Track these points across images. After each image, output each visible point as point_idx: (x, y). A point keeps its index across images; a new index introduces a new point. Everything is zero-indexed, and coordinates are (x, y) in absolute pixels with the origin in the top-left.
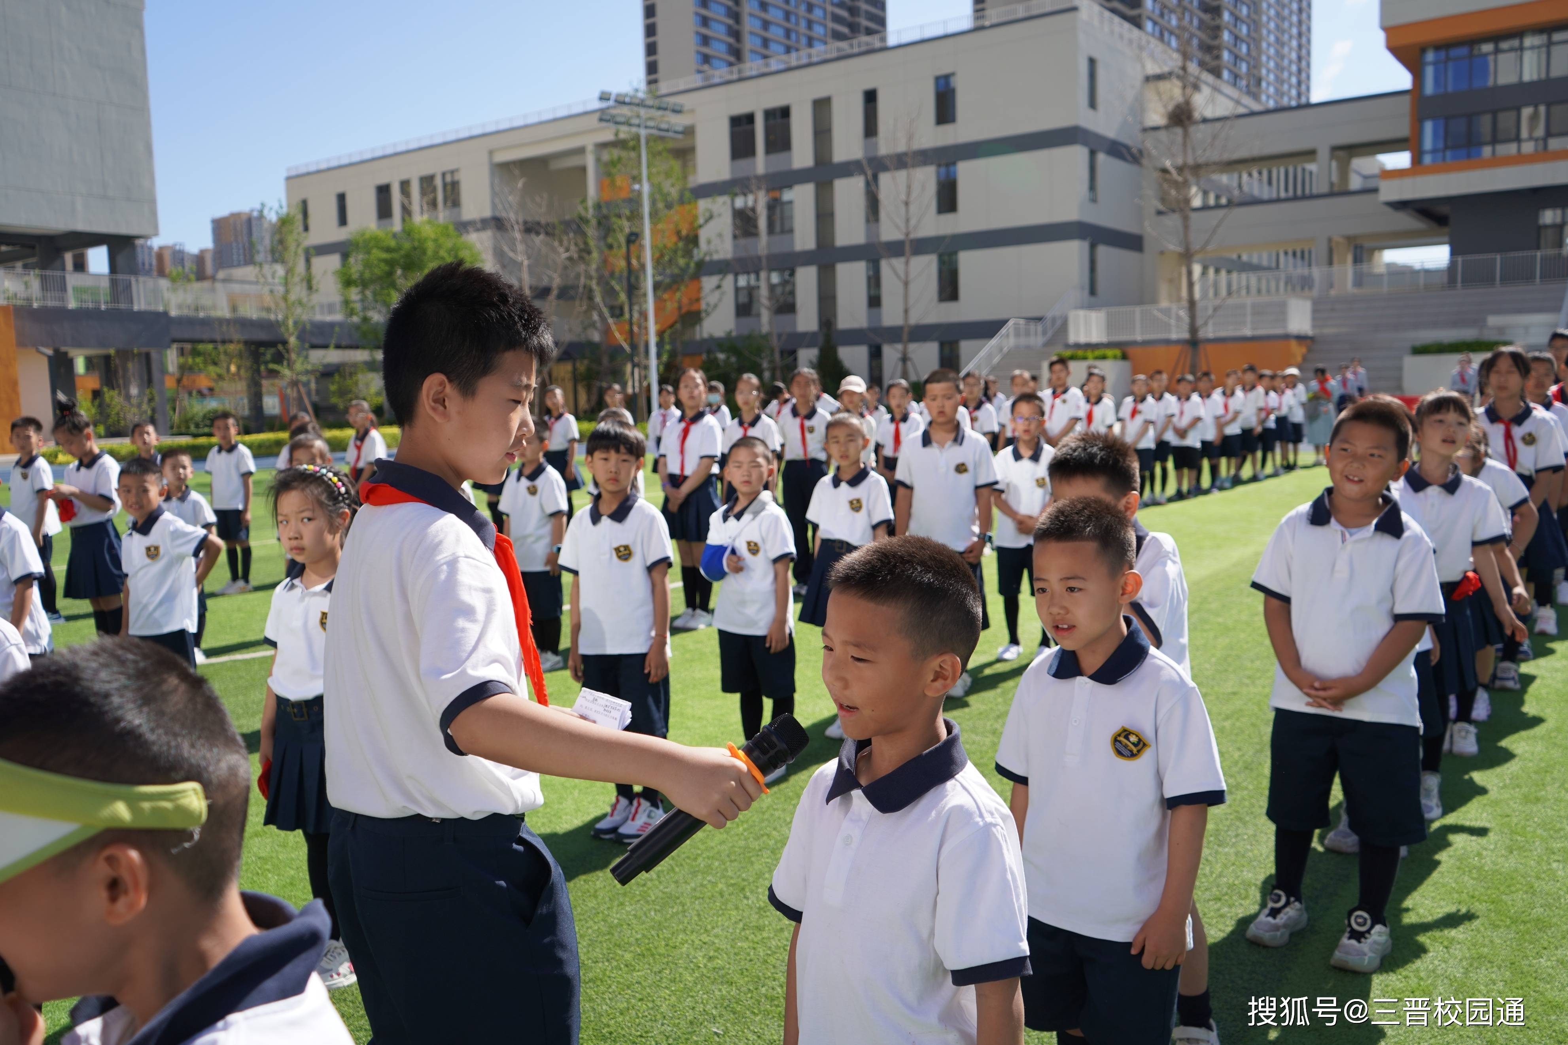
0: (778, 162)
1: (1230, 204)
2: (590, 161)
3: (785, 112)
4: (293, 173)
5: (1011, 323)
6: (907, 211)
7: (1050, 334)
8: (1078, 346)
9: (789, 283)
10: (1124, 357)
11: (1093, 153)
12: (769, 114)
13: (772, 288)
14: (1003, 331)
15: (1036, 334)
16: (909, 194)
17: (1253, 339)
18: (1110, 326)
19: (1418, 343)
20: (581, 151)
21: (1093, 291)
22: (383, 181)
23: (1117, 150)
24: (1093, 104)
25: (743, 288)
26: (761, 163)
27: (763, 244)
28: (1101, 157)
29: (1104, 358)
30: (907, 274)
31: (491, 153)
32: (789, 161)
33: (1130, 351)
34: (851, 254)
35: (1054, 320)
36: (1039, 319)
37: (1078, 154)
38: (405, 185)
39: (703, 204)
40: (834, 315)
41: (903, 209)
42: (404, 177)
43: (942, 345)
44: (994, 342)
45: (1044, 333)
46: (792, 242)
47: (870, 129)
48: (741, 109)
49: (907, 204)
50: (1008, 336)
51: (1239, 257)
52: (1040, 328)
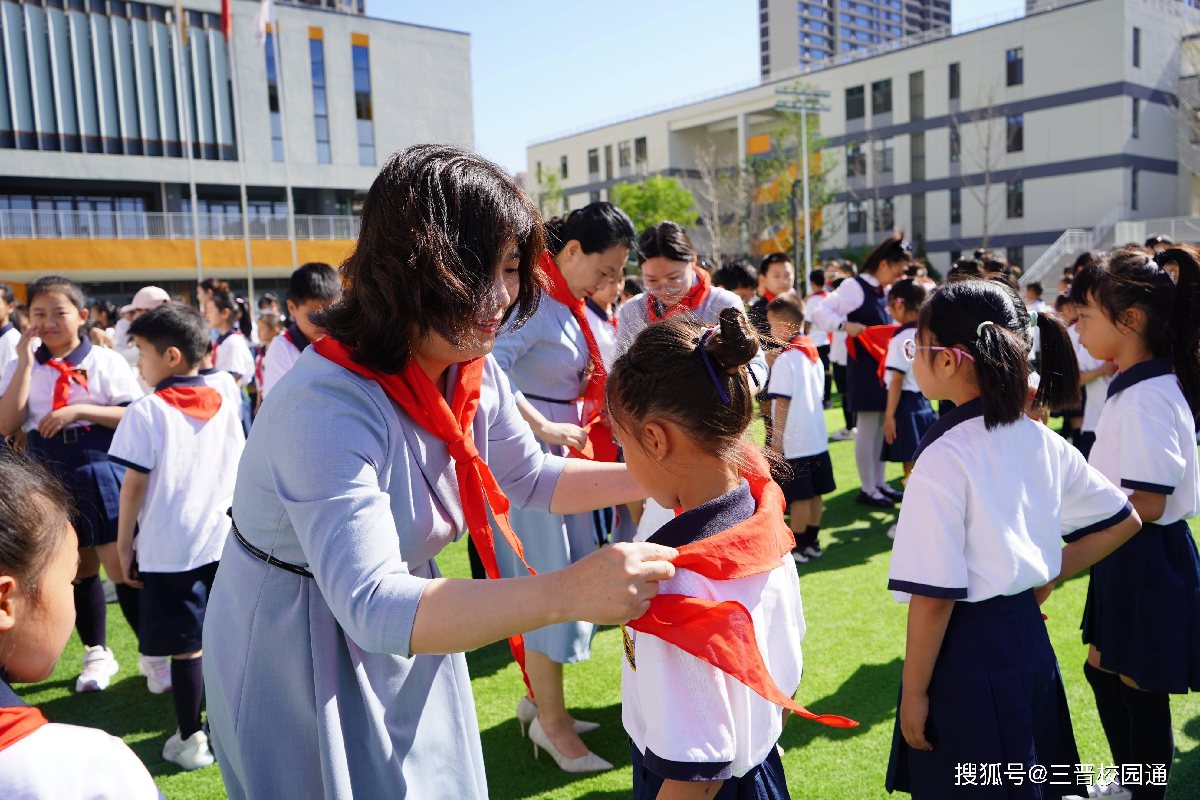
0: (883, 120)
2: (741, 125)
3: (888, 83)
4: (532, 144)
5: (1067, 234)
6: (988, 154)
7: (1098, 239)
9: (888, 208)
11: (1136, 101)
12: (876, 86)
13: (876, 210)
14: (1062, 239)
15: (1087, 240)
16: (989, 142)
20: (734, 118)
21: (1134, 207)
22: (592, 146)
23: (1158, 96)
24: (1136, 63)
25: (854, 213)
26: (868, 121)
28: (1143, 103)
30: (986, 199)
31: (669, 123)
32: (891, 118)
34: (938, 185)
35: (1102, 229)
36: (1089, 229)
37: (1125, 102)
38: (608, 149)
39: (825, 153)
40: (924, 230)
41: (984, 153)
42: (608, 143)
43: (1009, 250)
44: (1054, 247)
45: (1094, 239)
46: (892, 178)
47: (954, 91)
48: (853, 83)
49: (987, 149)
50: (1065, 242)
52: (1090, 235)
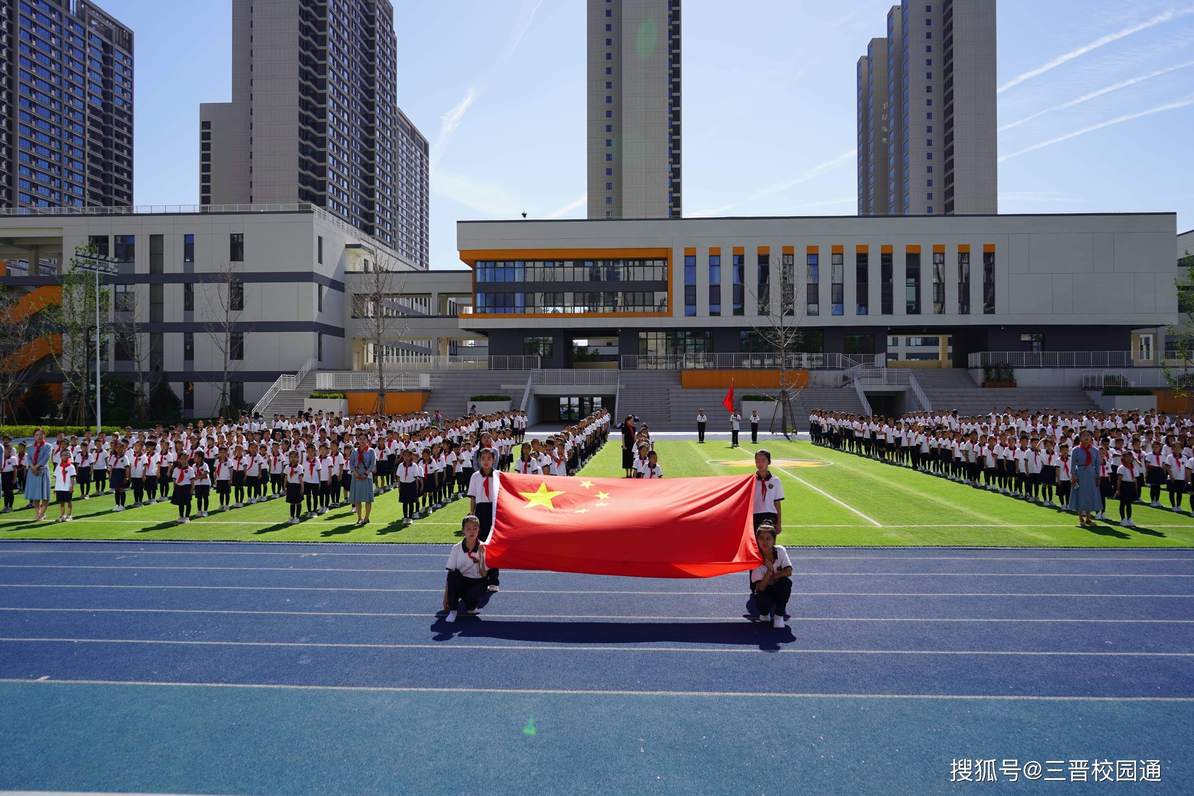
0: (126, 268)
1: (408, 317)
3: (131, 239)
7: (300, 381)
8: (321, 391)
9: (129, 341)
10: (345, 398)
11: (320, 286)
12: (118, 238)
13: (117, 343)
14: (280, 378)
17: (405, 391)
18: (336, 380)
19: (473, 396)
21: (321, 358)
24: (320, 261)
27: (113, 316)
29: (335, 398)
32: (133, 268)
33: (347, 394)
34: (174, 328)
35: (302, 374)
36: (294, 374)
37: (312, 287)
40: (161, 362)
43: (232, 384)
44: (275, 385)
45: (297, 381)
46: (133, 317)
47: (188, 256)
48: (99, 233)
50: (283, 381)
51: (412, 342)
52: (295, 378)
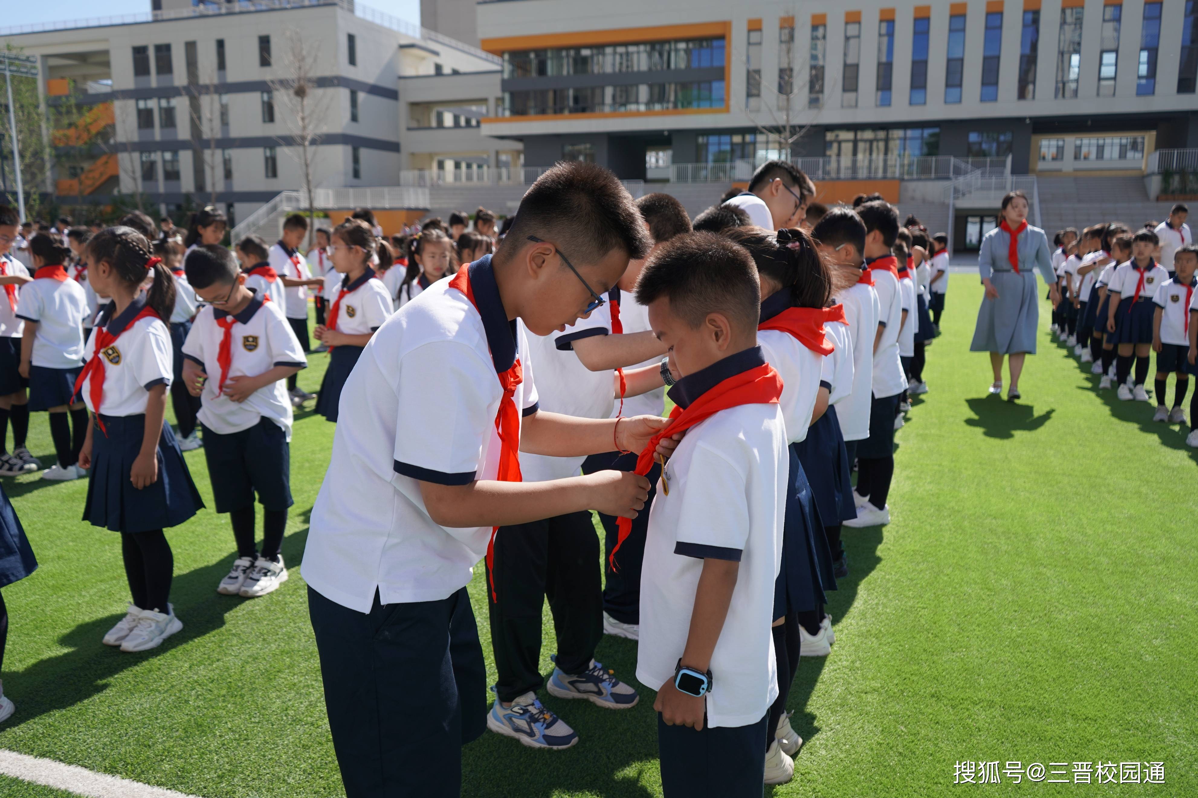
0: (165, 80)
3: (168, 47)
5: (285, 195)
9: (175, 160)
11: (353, 92)
12: (158, 49)
13: (164, 161)
14: (277, 198)
17: (391, 209)
20: (34, 59)
21: (356, 174)
23: (375, 90)
24: (352, 62)
25: (146, 161)
26: (154, 80)
27: (157, 134)
28: (361, 96)
32: (172, 80)
34: (213, 144)
37: (342, 92)
39: (118, 105)
40: (204, 183)
46: (176, 134)
47: (221, 65)
48: (138, 42)
50: (281, 201)
